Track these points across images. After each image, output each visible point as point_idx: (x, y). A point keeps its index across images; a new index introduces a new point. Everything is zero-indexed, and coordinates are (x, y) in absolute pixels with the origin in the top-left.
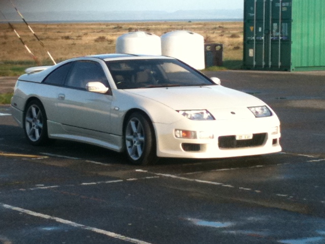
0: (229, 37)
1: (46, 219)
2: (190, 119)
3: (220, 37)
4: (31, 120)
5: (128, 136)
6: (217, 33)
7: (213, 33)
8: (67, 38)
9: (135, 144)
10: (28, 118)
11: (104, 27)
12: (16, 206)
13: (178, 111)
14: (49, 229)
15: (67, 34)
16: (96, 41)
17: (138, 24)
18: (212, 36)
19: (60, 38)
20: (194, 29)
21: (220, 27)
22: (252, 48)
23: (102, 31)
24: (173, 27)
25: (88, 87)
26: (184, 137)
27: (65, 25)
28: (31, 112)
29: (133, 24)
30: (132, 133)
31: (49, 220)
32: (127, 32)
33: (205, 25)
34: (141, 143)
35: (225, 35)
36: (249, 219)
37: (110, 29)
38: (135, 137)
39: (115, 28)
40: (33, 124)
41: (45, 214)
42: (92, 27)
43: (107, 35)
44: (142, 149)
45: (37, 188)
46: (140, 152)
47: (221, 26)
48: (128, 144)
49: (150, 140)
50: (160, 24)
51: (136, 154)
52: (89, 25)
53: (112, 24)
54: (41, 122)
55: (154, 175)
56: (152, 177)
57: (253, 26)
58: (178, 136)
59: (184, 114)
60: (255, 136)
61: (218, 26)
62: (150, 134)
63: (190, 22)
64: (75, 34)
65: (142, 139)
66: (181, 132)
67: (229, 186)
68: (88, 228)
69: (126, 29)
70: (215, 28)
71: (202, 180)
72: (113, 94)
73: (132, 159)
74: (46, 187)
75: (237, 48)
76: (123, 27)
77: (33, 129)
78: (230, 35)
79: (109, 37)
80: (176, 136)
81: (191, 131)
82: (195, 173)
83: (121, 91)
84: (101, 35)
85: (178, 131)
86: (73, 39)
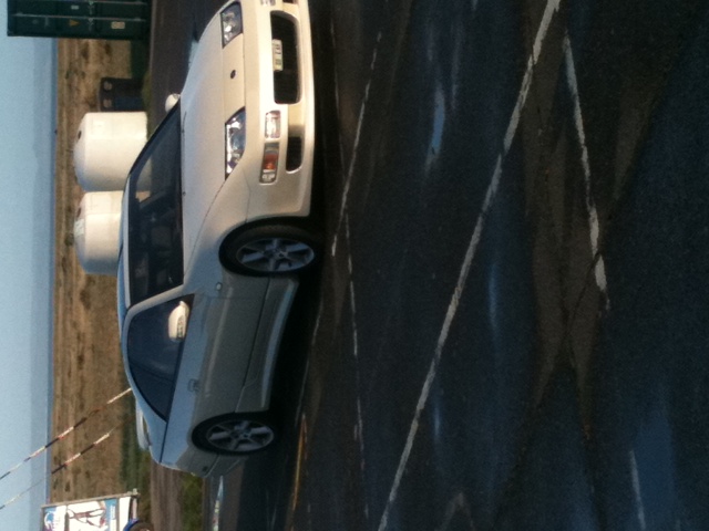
0: (87, 63)
1: (419, 427)
2: (241, 154)
3: (87, 78)
4: (234, 442)
5: (270, 267)
6: (79, 83)
7: (78, 90)
8: (81, 359)
9: (285, 254)
10: (231, 447)
11: (61, 291)
12: (393, 478)
13: (227, 175)
14: (437, 424)
15: (73, 359)
16: (88, 306)
17: (59, 228)
18: (83, 93)
19: (80, 372)
20: (70, 124)
21: (67, 77)
22: (109, 23)
23: (69, 294)
24: (64, 164)
25: (178, 338)
26: (275, 167)
27: (57, 361)
28: (220, 441)
29: (58, 236)
30: (264, 260)
31: (421, 421)
32: (73, 249)
33: (62, 104)
34: (283, 244)
35: (83, 69)
36: (431, 58)
37: (65, 280)
38: (272, 255)
39: (65, 271)
40: (242, 437)
41: (409, 428)
42: (60, 312)
43: (77, 285)
44: (294, 243)
45: (361, 438)
46: (301, 247)
47: (65, 73)
48: (284, 267)
49: (279, 228)
50: (59, 188)
51: (302, 253)
52: (57, 318)
53: (57, 276)
54: (239, 423)
55: (343, 224)
56: (347, 227)
57: (68, 20)
58: (273, 176)
59: (233, 164)
60: (275, 35)
61: (65, 81)
62: (267, 228)
63: (56, 132)
64: (74, 346)
65: (276, 242)
66: (265, 171)
67: (367, 88)
68: (439, 352)
69: (68, 251)
70: (70, 86)
71: (355, 137)
72: (191, 292)
73: (312, 262)
74: (360, 422)
75: (108, 50)
76: (62, 254)
77: (251, 438)
78: (83, 60)
79: (82, 283)
80: (273, 180)
81: (265, 153)
82: (341, 149)
83: (186, 278)
84: (76, 297)
85: (264, 177)
86: (83, 348)
